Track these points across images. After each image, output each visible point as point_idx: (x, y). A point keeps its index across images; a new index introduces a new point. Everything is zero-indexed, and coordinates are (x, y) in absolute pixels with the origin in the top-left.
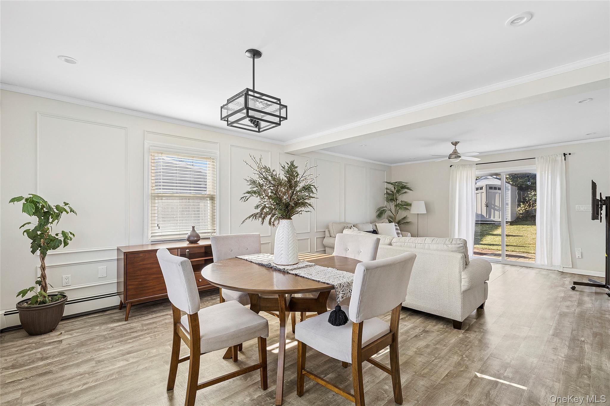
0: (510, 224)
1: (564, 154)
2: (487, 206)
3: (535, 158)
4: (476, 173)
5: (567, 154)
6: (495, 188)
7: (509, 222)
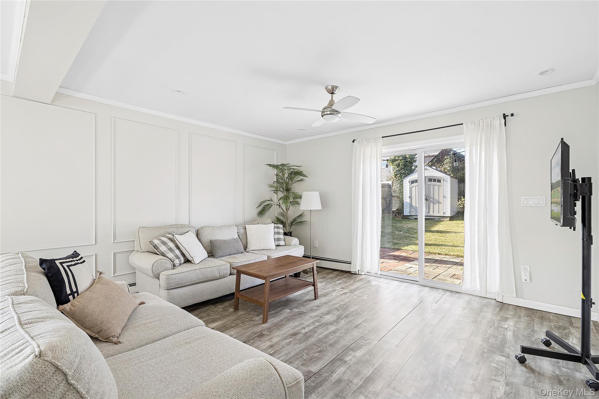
0: (450, 219)
1: (504, 114)
2: (426, 200)
3: (462, 124)
4: (382, 151)
5: (508, 116)
6: (435, 180)
7: (448, 217)
